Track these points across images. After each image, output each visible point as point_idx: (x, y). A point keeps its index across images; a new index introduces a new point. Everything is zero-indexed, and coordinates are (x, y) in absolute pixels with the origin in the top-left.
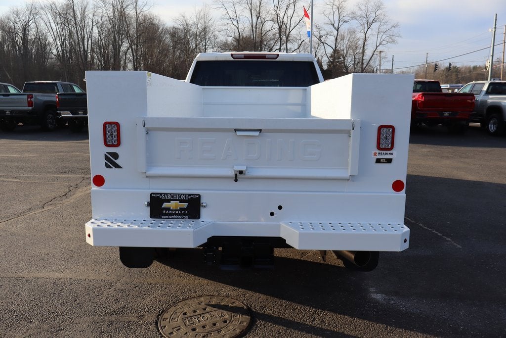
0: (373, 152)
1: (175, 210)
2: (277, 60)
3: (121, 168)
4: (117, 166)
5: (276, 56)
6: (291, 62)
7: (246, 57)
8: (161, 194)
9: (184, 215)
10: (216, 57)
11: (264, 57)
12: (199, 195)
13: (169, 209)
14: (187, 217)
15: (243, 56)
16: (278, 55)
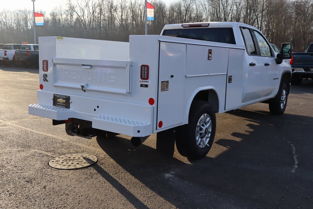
0: (139, 80)
1: (61, 103)
2: (209, 27)
3: (48, 81)
4: (47, 81)
5: (208, 25)
6: (218, 28)
7: (190, 26)
8: (57, 95)
9: (64, 106)
10: (173, 27)
11: (200, 26)
12: (69, 97)
13: (59, 102)
14: (65, 107)
15: (188, 25)
16: (209, 24)
